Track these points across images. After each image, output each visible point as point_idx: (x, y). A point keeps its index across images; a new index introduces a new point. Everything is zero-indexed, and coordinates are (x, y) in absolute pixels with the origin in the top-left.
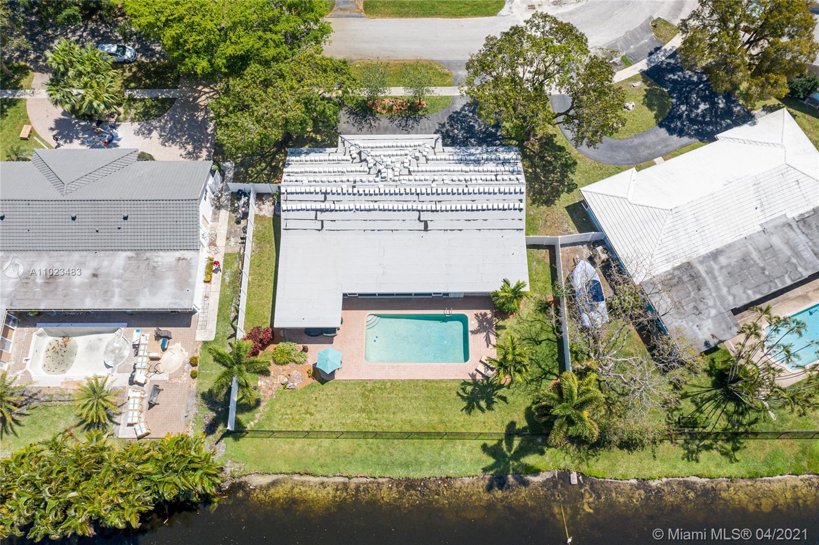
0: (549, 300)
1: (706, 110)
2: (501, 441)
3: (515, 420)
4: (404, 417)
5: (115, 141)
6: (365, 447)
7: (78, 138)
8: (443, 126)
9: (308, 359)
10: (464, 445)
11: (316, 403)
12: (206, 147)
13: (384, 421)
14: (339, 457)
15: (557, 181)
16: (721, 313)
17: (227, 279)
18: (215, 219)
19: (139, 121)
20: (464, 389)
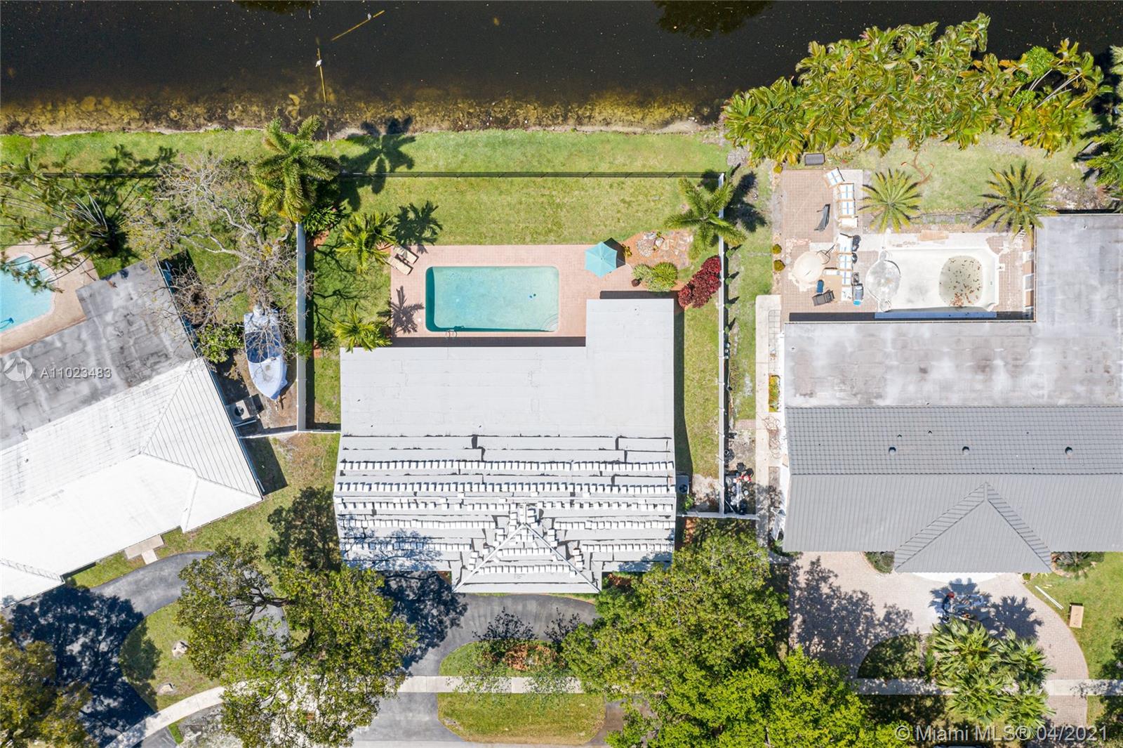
0: (319, 350)
1: (72, 642)
2: (392, 171)
3: (373, 196)
4: (509, 199)
5: (939, 600)
6: (556, 162)
7: (994, 606)
8: (454, 623)
9: (632, 271)
10: (436, 166)
11: (619, 215)
12: (800, 589)
13: (533, 193)
14: (588, 151)
15: (296, 527)
16: (99, 316)
17: (747, 380)
18: (774, 471)
19: (908, 637)
20: (434, 233)
